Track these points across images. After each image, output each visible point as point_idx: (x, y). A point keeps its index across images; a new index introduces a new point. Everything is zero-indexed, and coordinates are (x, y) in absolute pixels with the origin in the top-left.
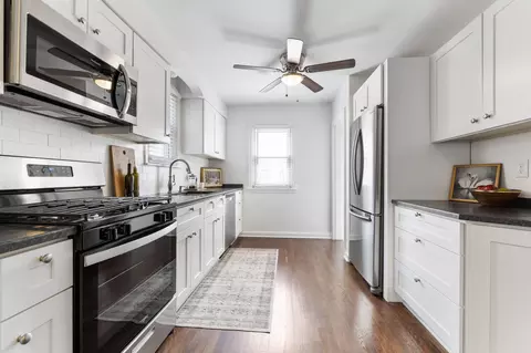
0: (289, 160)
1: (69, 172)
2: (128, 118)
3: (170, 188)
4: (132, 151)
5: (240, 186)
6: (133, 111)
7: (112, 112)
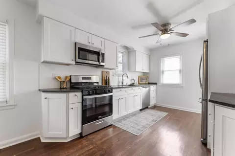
0: (180, 71)
1: (90, 78)
2: (102, 64)
3: (122, 83)
4: (109, 72)
5: (155, 84)
6: (103, 61)
7: (97, 63)
